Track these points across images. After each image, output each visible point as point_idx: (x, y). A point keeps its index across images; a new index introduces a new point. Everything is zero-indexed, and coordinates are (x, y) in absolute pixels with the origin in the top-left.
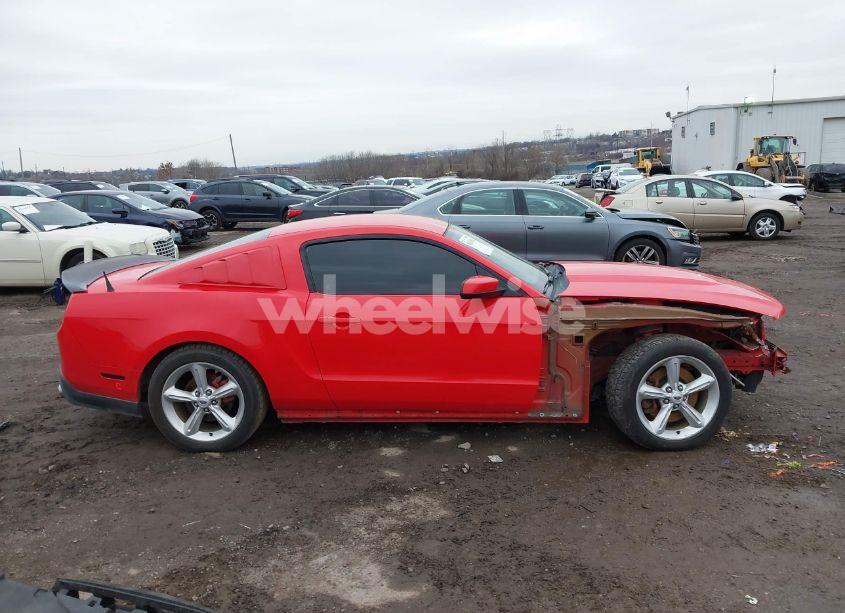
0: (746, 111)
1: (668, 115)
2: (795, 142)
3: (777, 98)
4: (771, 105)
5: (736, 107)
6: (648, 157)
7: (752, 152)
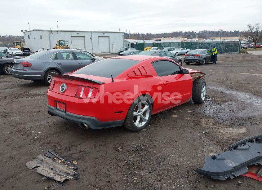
0: (51, 32)
1: (22, 31)
2: (68, 42)
3: (59, 30)
4: (58, 31)
5: (48, 31)
6: (18, 45)
7: (57, 45)
